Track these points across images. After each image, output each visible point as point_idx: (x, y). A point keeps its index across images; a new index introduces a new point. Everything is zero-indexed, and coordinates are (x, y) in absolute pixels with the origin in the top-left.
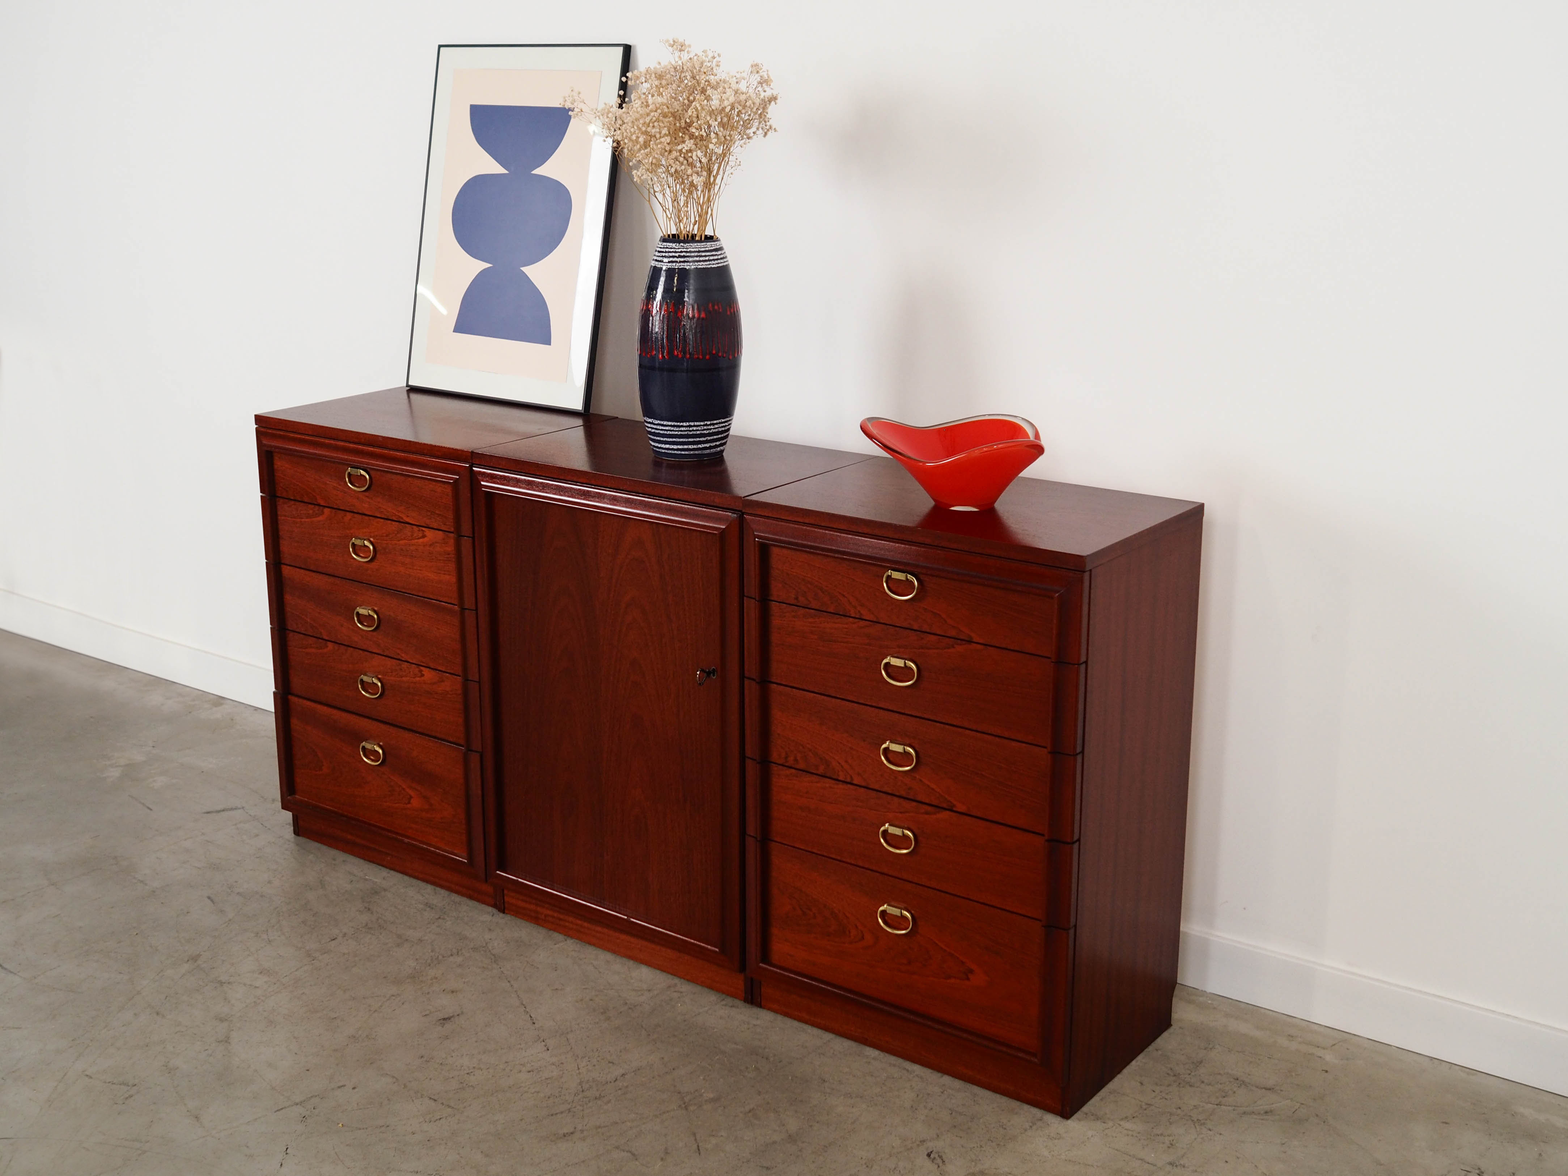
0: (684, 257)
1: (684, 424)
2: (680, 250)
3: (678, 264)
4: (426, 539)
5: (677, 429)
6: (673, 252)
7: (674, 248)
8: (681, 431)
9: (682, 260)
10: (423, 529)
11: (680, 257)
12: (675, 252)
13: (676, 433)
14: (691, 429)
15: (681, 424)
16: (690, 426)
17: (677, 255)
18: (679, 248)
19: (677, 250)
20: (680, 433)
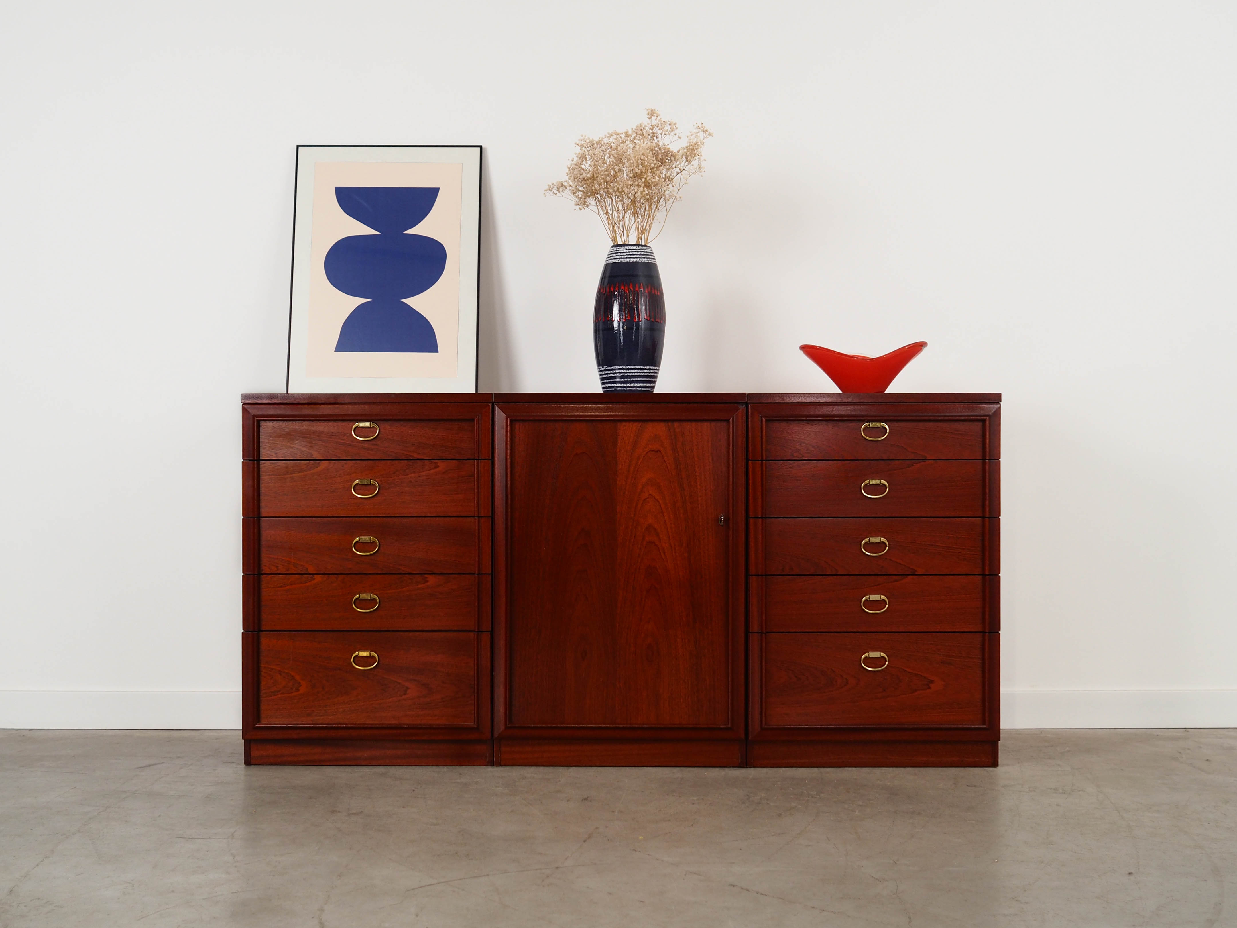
0: (643, 255)
1: (647, 368)
2: (640, 251)
3: (640, 259)
4: (438, 469)
5: (642, 372)
6: (635, 252)
7: (636, 249)
8: (644, 373)
9: (643, 256)
10: (436, 461)
11: (640, 255)
12: (637, 252)
13: (641, 374)
14: (650, 371)
15: (645, 367)
16: (650, 369)
17: (639, 253)
18: (639, 249)
19: (638, 251)
20: (643, 374)
